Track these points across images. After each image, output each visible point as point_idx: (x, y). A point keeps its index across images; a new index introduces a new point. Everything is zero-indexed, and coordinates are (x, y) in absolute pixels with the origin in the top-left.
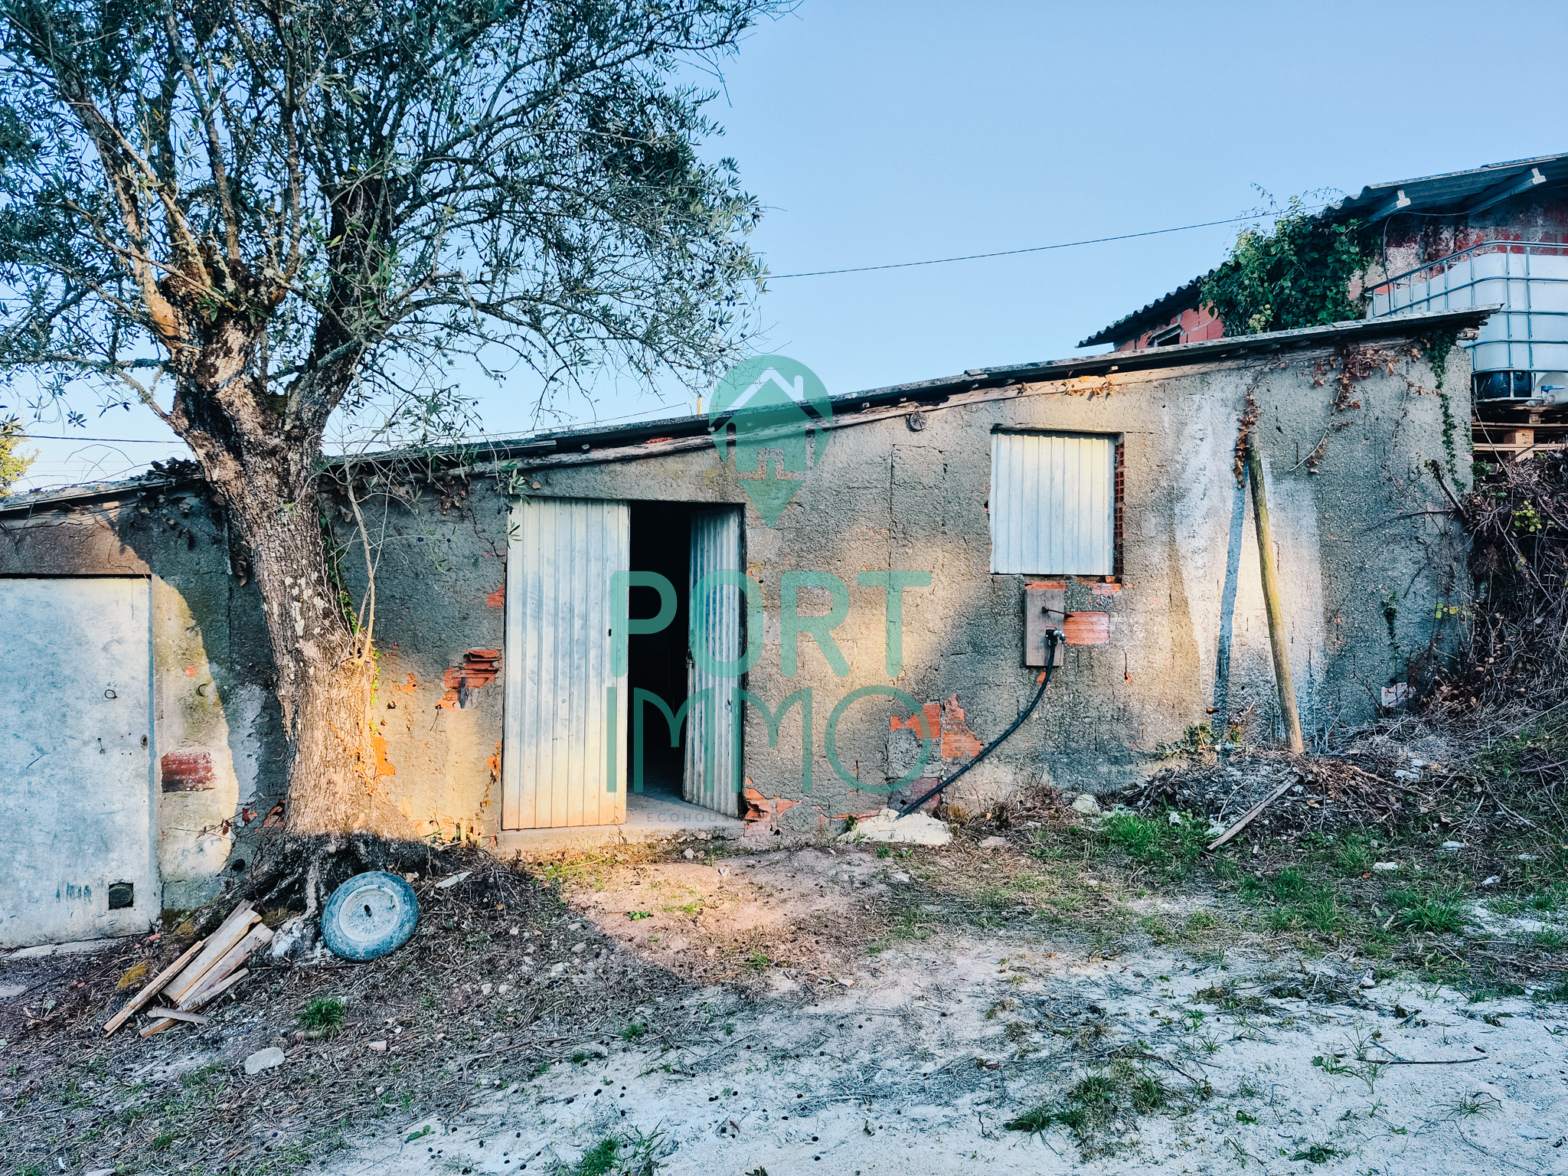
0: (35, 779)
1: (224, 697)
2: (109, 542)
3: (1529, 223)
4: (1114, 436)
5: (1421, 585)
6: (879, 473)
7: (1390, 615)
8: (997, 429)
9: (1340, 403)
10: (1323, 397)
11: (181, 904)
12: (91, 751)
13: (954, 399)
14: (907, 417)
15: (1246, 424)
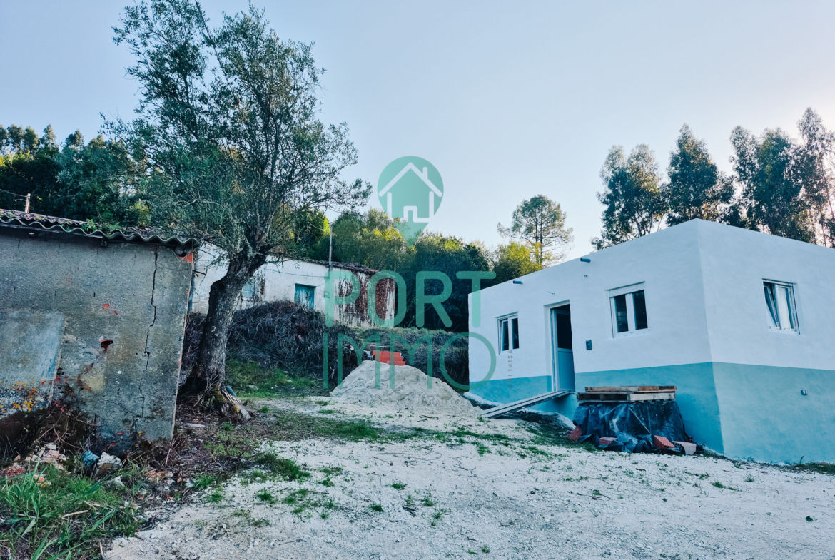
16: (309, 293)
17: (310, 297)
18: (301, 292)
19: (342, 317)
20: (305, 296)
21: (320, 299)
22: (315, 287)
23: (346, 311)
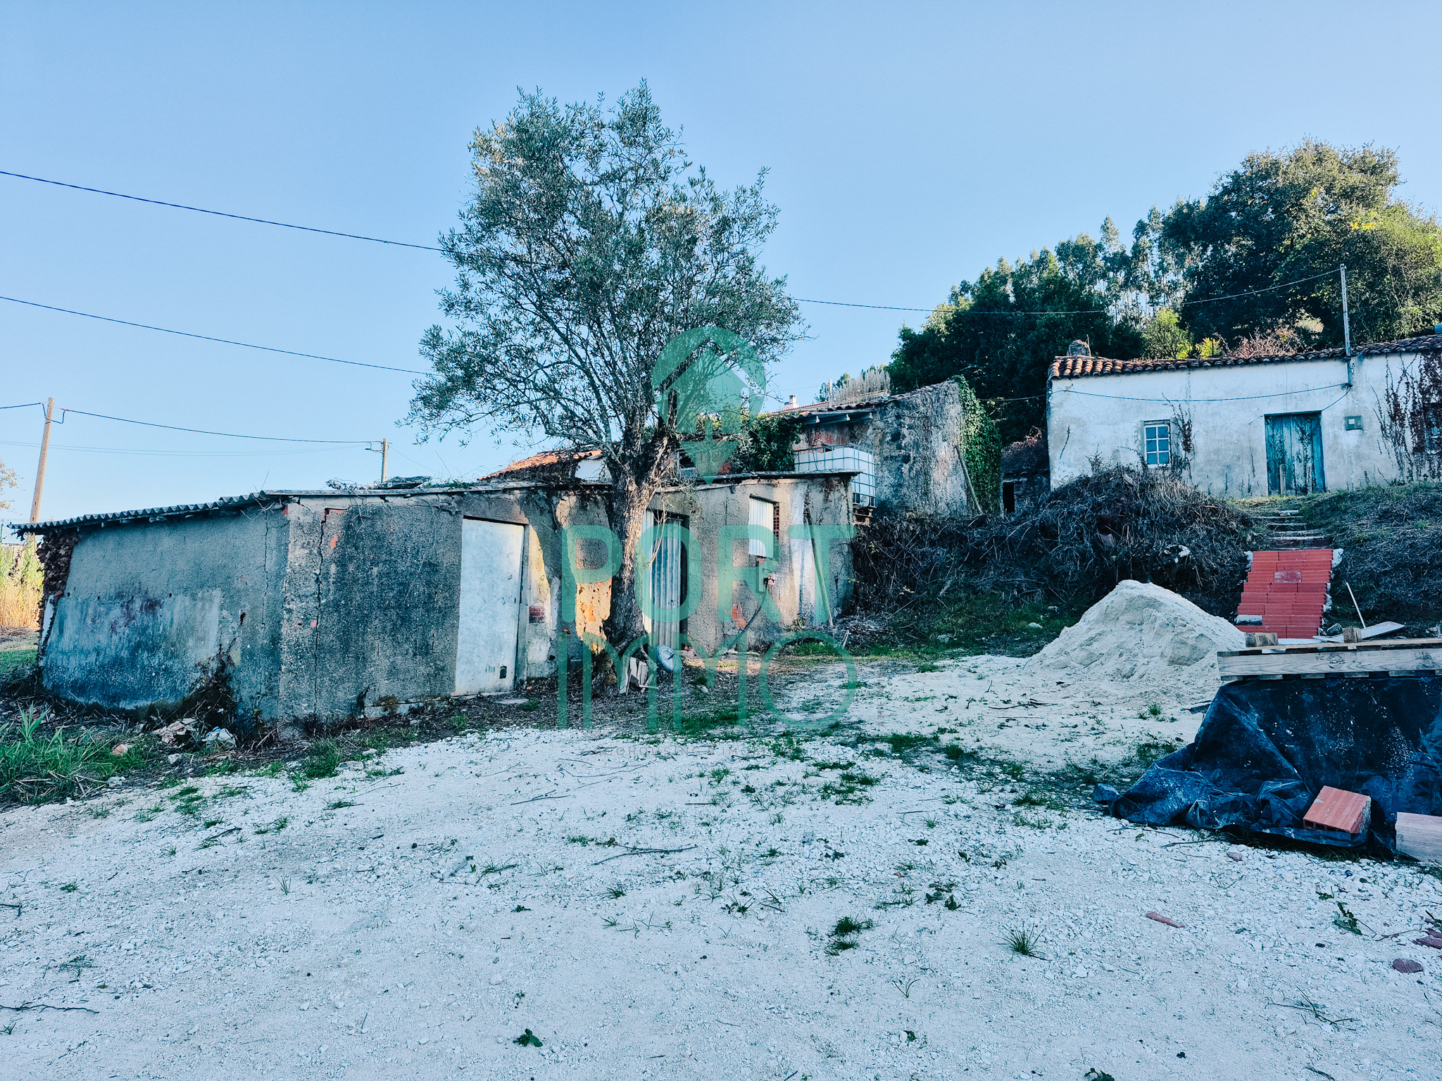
0: (482, 615)
1: (550, 581)
2: (517, 508)
3: (833, 432)
4: (774, 503)
5: (843, 571)
6: (721, 509)
7: (837, 581)
8: (752, 497)
9: (826, 500)
10: (821, 497)
11: (533, 675)
12: (500, 603)
13: (744, 482)
14: (730, 487)
15: (807, 503)
16: (1307, 429)
17: (1311, 435)
18: (1285, 429)
19: (1407, 466)
20: (1297, 436)
21: (1335, 437)
22: (1319, 413)
23: (1419, 449)
